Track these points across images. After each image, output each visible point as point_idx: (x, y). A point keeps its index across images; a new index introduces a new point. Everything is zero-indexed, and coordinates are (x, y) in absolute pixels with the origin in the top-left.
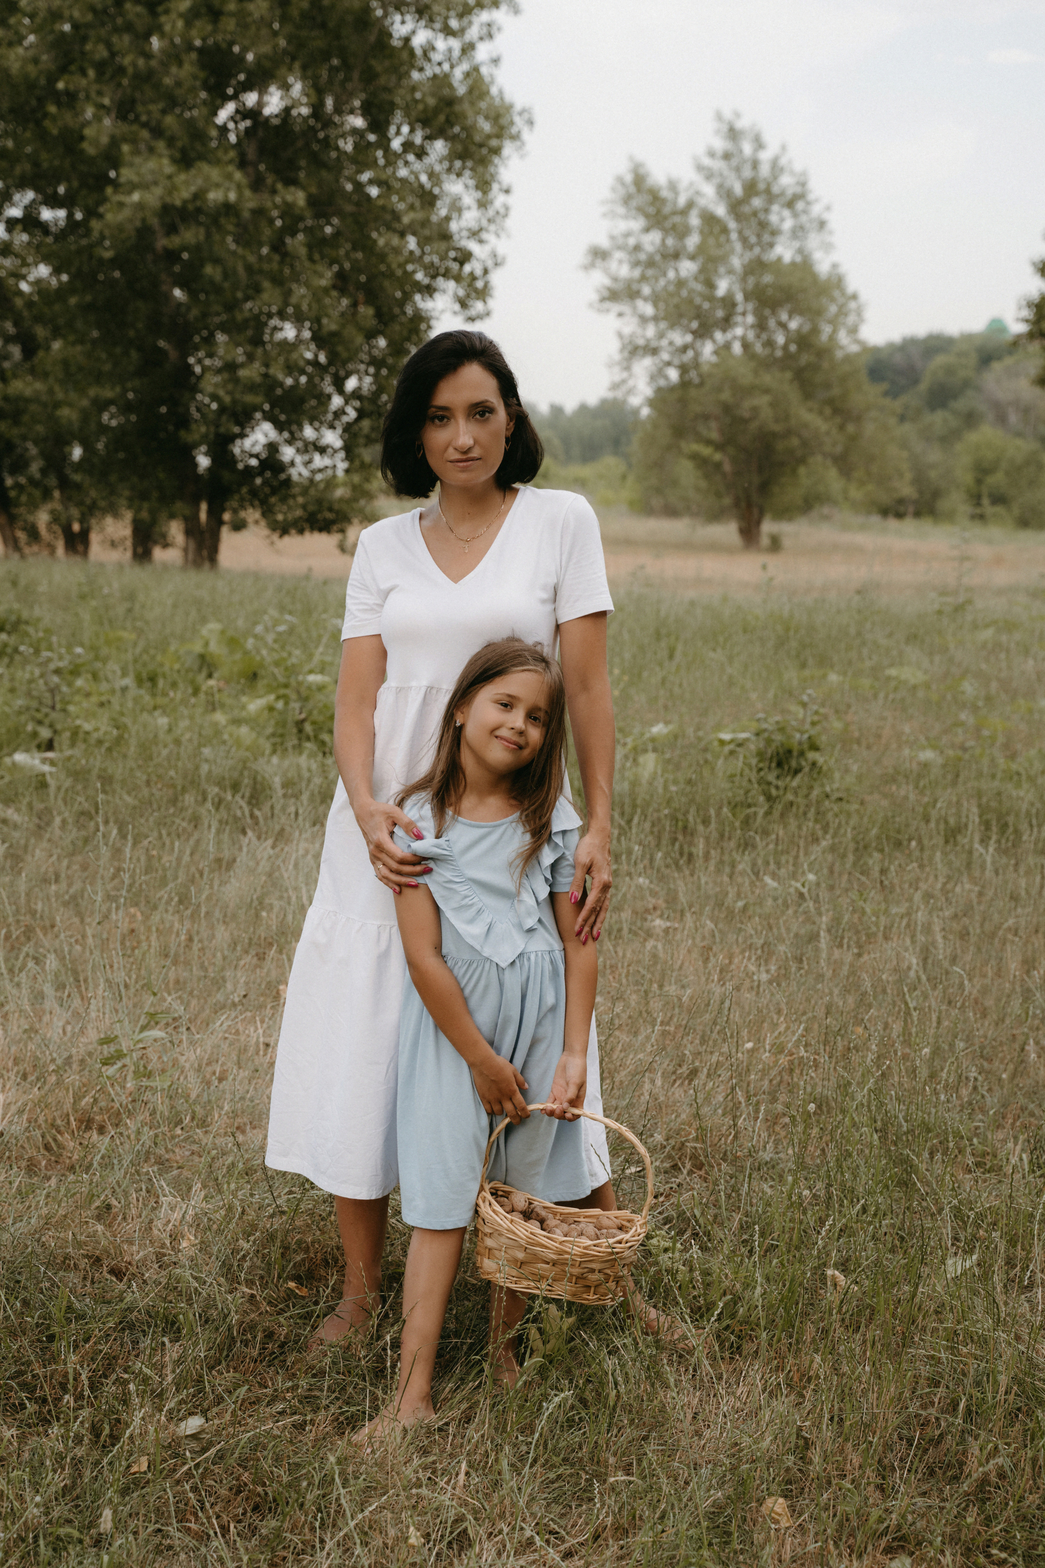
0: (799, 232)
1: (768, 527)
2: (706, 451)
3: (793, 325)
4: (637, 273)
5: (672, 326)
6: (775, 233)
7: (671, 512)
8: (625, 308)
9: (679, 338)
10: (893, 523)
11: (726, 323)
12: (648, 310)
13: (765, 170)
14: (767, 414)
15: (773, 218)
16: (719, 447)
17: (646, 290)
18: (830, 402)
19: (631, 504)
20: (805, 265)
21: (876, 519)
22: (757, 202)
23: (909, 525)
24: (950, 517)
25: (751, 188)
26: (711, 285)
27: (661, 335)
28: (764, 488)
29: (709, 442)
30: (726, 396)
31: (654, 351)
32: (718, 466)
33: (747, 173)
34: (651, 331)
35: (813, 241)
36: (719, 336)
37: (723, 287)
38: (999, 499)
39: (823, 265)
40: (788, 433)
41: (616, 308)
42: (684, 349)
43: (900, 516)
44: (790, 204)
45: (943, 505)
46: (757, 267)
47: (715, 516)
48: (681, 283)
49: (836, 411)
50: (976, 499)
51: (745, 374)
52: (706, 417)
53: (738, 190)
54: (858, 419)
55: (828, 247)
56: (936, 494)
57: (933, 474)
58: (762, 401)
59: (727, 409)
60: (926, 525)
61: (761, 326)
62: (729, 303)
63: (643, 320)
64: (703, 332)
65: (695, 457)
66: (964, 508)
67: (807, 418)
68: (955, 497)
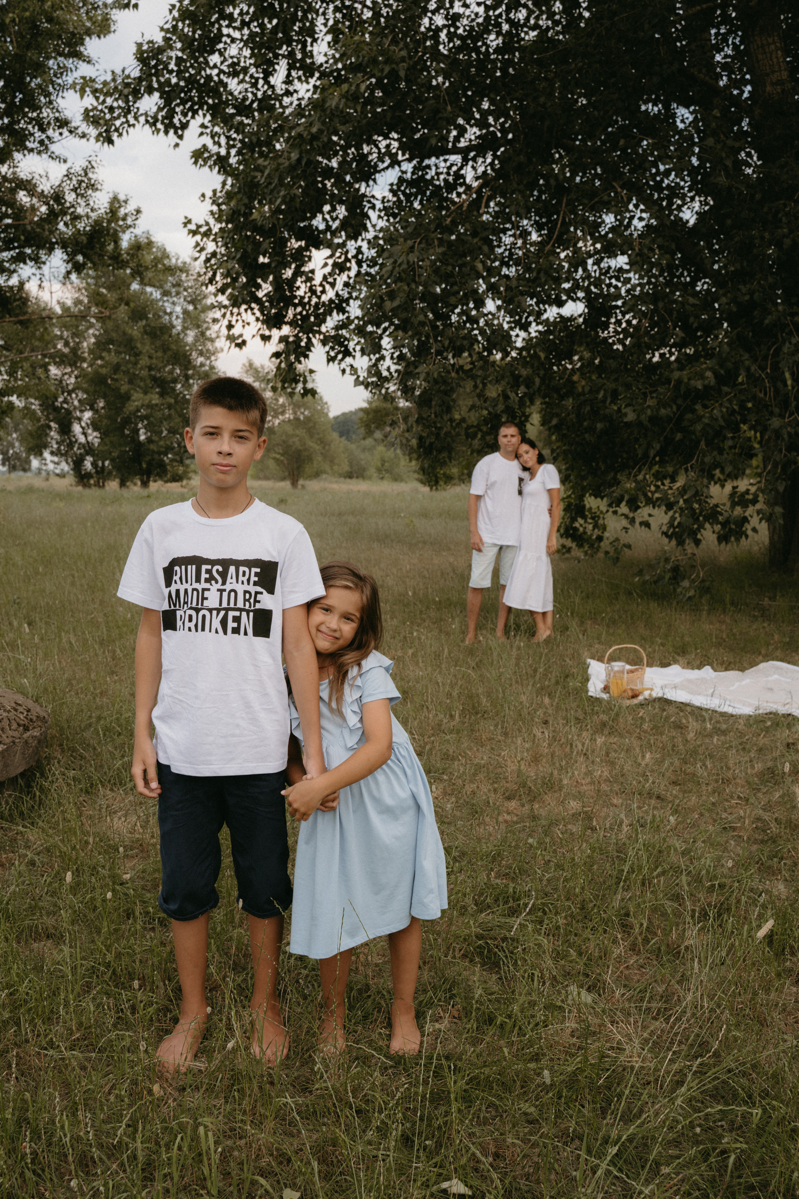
1: (301, 482)
2: (278, 456)
3: (306, 413)
7: (266, 478)
10: (348, 480)
11: (283, 413)
14: (298, 443)
16: (282, 455)
18: (320, 439)
21: (342, 479)
23: (354, 481)
24: (370, 478)
26: (278, 401)
28: (298, 468)
29: (279, 453)
30: (284, 438)
32: (282, 461)
36: (281, 417)
37: (282, 401)
38: (387, 471)
40: (305, 450)
43: (351, 477)
45: (368, 473)
47: (283, 479)
49: (322, 442)
50: (379, 470)
51: (290, 430)
52: (278, 445)
54: (328, 445)
56: (364, 470)
57: (363, 462)
58: (296, 439)
59: (284, 442)
60: (360, 481)
61: (295, 413)
62: (284, 406)
64: (276, 416)
65: (274, 459)
66: (375, 475)
67: (312, 444)
68: (372, 471)
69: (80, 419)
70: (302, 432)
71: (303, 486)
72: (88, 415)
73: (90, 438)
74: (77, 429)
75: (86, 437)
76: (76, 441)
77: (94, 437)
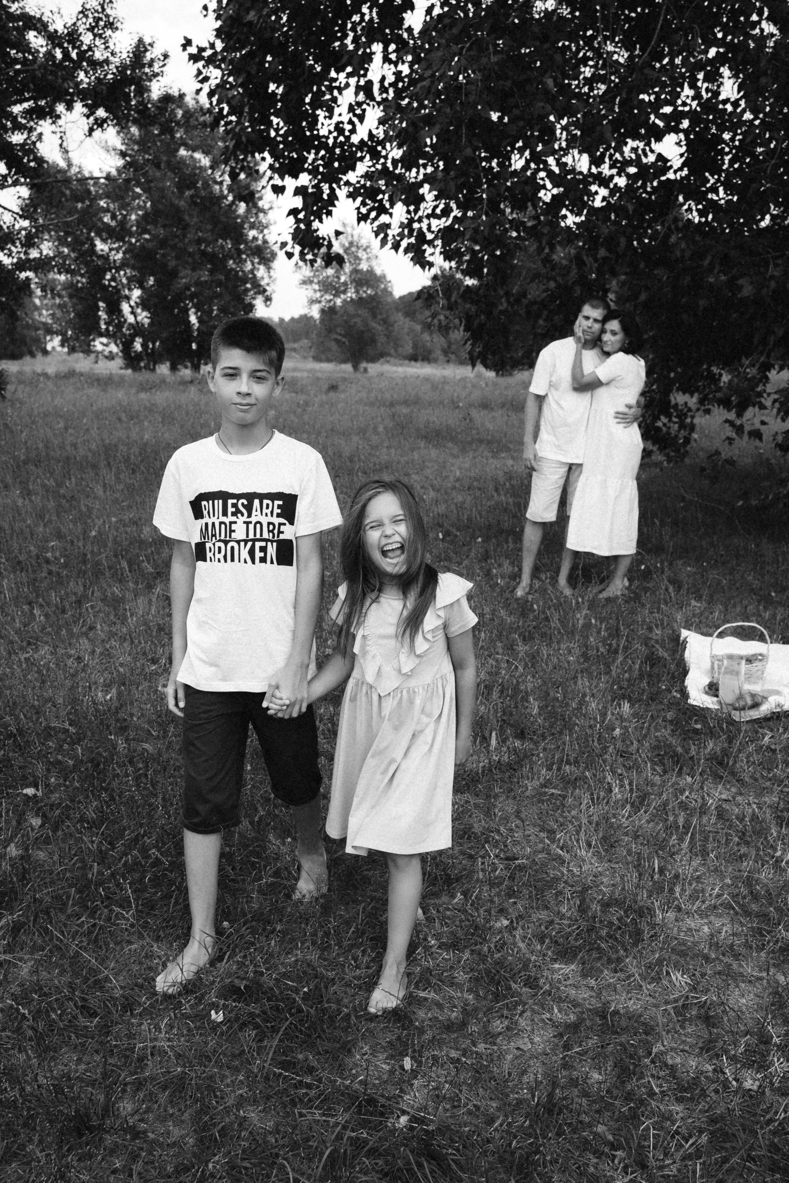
0: (368, 259)
1: (363, 365)
2: (339, 338)
3: (369, 292)
4: (312, 274)
5: (326, 292)
6: (360, 260)
7: (329, 360)
8: (309, 287)
9: (328, 297)
10: (413, 363)
11: (345, 292)
12: (317, 287)
13: (356, 238)
14: (360, 324)
15: (360, 255)
16: (344, 336)
17: (316, 280)
18: (382, 320)
19: (314, 358)
20: (371, 272)
21: (407, 362)
22: (353, 249)
23: (418, 364)
24: (436, 361)
25: (351, 244)
26: (338, 278)
27: (322, 296)
28: (360, 349)
29: (340, 335)
30: (346, 318)
31: (320, 302)
32: (344, 343)
33: (350, 239)
34: (318, 295)
35: (374, 263)
36: (342, 296)
37: (343, 279)
38: (453, 353)
39: (378, 272)
40: (368, 331)
41: (305, 287)
42: (330, 301)
43: (416, 360)
44: (365, 250)
45: (433, 355)
46: (355, 271)
47: (345, 362)
48: (328, 277)
49: (385, 323)
51: (351, 309)
52: (339, 326)
53: (347, 245)
54: (392, 326)
55: (379, 265)
56: (430, 352)
57: (428, 345)
58: (358, 320)
59: (346, 322)
60: (426, 364)
61: (357, 292)
62: (345, 284)
63: (315, 291)
64: (336, 295)
65: (335, 340)
66: (441, 357)
67: (374, 325)
68: (438, 353)
69: (128, 298)
70: (364, 312)
71: (366, 370)
72: (137, 293)
73: (139, 318)
74: (125, 308)
75: (135, 317)
76: (125, 320)
77: (144, 317)
